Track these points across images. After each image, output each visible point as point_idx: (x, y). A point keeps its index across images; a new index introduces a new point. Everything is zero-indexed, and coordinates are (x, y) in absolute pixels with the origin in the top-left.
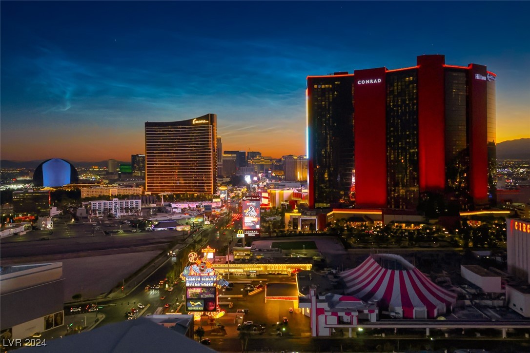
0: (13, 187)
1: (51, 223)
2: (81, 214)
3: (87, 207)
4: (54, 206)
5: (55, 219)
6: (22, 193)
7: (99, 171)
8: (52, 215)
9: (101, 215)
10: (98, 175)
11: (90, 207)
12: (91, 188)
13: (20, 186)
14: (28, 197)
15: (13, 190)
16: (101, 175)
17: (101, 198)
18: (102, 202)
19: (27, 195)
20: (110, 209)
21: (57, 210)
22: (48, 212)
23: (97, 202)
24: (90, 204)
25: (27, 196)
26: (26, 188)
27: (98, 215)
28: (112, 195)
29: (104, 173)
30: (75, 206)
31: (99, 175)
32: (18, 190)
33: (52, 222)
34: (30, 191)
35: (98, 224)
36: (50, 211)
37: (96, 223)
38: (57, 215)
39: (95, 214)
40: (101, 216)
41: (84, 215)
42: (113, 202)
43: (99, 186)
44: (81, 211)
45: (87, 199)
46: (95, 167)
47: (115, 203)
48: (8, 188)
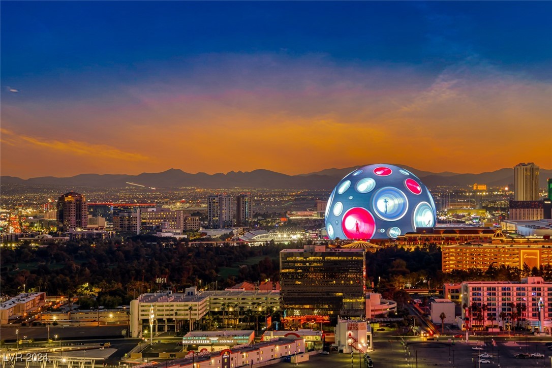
0: (283, 237)
1: (368, 337)
2: (442, 316)
3: (458, 297)
4: (376, 291)
5: (377, 327)
6: (301, 254)
7: (492, 198)
8: (369, 316)
9: (495, 323)
10: (487, 208)
11: (466, 299)
12: (469, 244)
13: (297, 236)
14: (315, 264)
15: (282, 246)
16: (496, 209)
17: (493, 274)
18: (499, 286)
19: (312, 258)
20: (522, 307)
21: (382, 303)
22: (362, 307)
23: (484, 285)
24: (466, 290)
25: (311, 262)
26: (310, 243)
27: (487, 323)
28: (526, 267)
29: (504, 203)
30: (426, 293)
31: (490, 210)
32: (292, 245)
33: (369, 333)
34: (318, 249)
35: (488, 348)
36: (365, 303)
37: (482, 343)
38: (381, 316)
39: (480, 318)
40: (495, 327)
41: (450, 318)
42: (529, 286)
43: (490, 241)
44: (441, 308)
45: (459, 276)
46: (481, 187)
47: (534, 289)
48: (269, 239)
